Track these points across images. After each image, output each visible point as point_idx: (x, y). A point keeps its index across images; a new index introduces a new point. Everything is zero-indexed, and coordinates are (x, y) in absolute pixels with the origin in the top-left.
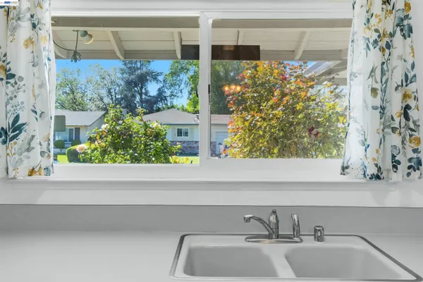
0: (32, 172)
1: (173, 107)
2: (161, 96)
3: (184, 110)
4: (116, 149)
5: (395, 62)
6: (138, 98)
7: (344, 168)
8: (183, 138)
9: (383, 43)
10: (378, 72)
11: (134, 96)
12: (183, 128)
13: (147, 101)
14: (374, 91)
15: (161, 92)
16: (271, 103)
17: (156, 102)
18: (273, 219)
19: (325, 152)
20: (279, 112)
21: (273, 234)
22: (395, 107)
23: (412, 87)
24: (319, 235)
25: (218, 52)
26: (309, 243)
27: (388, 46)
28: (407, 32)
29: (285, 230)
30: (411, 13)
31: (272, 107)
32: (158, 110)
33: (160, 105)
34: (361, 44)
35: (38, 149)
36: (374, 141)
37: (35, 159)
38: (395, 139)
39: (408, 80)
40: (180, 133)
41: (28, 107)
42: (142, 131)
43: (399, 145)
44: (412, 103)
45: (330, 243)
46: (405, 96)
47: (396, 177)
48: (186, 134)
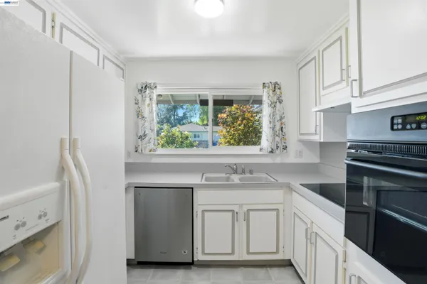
0: (150, 151)
1: (191, 122)
2: (185, 117)
3: (197, 124)
4: (168, 144)
5: (277, 112)
6: (172, 118)
7: (261, 149)
8: (197, 139)
9: (273, 106)
10: (272, 115)
11: (170, 117)
12: (197, 133)
13: (177, 119)
14: (270, 122)
15: (184, 114)
16: (239, 122)
17: (182, 120)
18: (235, 167)
19: (254, 144)
20: (242, 127)
21: (235, 172)
22: (278, 128)
23: (283, 121)
24: (251, 172)
25: (216, 102)
26: (248, 175)
27: (275, 106)
28: (281, 102)
29: (239, 170)
30: (282, 95)
31: (240, 125)
32: (184, 124)
33: (184, 121)
34: (267, 105)
35: (152, 143)
36: (270, 139)
37: (152, 146)
38: (277, 139)
39: (281, 118)
40: (195, 136)
41: (149, 127)
42: (180, 136)
43: (279, 141)
44: (284, 126)
45: (254, 175)
46: (282, 124)
47: (278, 152)
48: (199, 137)
